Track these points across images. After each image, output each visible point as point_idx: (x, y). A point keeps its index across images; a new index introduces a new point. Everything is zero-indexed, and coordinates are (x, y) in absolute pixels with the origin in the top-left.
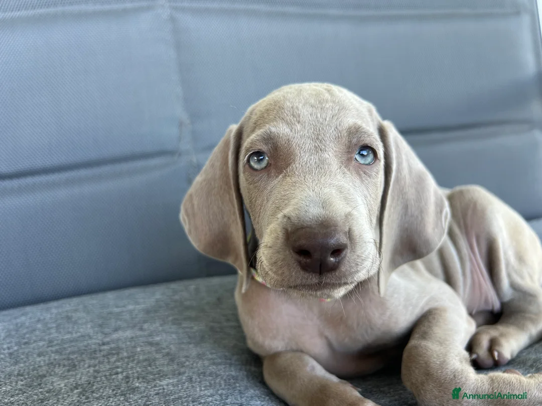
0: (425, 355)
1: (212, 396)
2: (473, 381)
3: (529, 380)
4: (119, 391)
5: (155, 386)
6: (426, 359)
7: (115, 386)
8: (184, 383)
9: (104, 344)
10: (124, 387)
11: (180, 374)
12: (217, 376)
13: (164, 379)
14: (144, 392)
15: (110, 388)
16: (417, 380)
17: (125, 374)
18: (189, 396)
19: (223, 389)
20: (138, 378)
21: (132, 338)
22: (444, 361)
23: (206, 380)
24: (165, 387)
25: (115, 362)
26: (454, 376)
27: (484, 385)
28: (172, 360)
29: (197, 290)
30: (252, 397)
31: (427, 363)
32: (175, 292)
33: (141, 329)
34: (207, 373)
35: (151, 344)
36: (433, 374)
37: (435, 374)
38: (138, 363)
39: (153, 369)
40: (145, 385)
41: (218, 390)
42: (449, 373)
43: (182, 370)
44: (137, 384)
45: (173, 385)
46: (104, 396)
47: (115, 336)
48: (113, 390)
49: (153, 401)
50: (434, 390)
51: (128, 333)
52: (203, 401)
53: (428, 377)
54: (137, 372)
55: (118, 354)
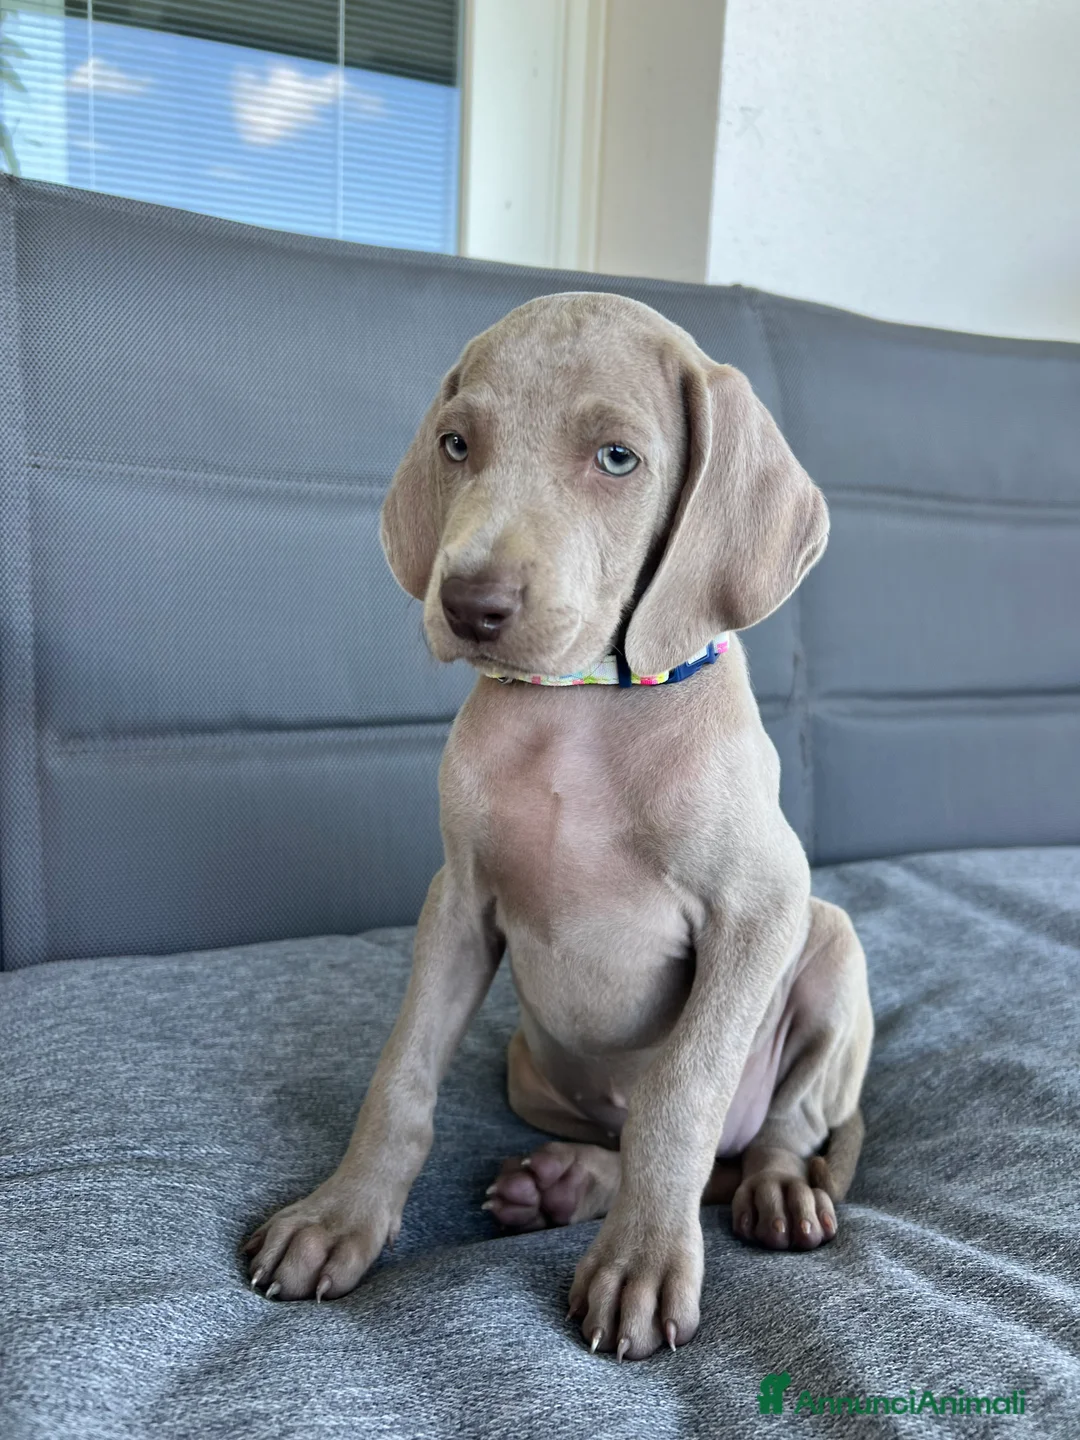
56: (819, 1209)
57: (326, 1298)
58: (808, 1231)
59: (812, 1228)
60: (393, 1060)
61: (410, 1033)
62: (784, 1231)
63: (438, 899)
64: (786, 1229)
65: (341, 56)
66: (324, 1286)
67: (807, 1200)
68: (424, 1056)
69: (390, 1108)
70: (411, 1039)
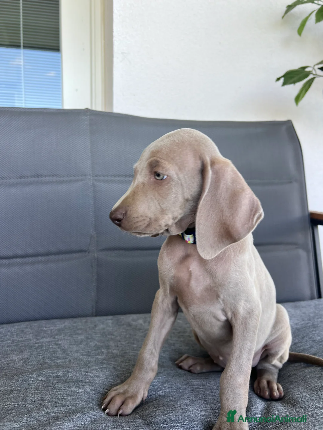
1: (76, 367)
5: (55, 362)
9: (36, 343)
11: (66, 358)
17: (43, 356)
20: (48, 359)
21: (49, 341)
25: (40, 351)
28: (64, 352)
29: (86, 322)
32: (75, 322)
33: (54, 338)
35: (57, 345)
38: (50, 352)
39: (55, 355)
40: (51, 361)
43: (68, 357)
44: (47, 361)
47: (42, 340)
51: (48, 340)
54: (48, 356)
56: (278, 389)
57: (121, 415)
58: (275, 395)
59: (276, 394)
60: (145, 346)
61: (150, 338)
62: (268, 394)
63: (158, 298)
64: (269, 394)
65: (22, 44)
66: (120, 412)
67: (274, 386)
68: (154, 345)
69: (144, 360)
70: (150, 340)
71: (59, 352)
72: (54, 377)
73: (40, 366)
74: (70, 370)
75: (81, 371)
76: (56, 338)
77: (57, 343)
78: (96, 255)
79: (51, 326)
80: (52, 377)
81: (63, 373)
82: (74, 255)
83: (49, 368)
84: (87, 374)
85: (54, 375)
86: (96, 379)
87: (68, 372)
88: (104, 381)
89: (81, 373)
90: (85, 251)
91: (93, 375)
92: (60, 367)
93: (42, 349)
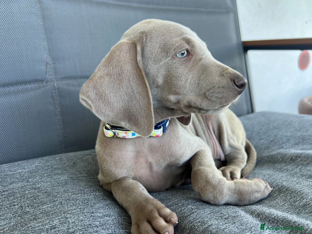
0: (205, 173)
1: (75, 209)
2: (228, 183)
3: (251, 181)
4: (17, 215)
5: (40, 209)
6: (205, 174)
7: (14, 212)
8: (57, 206)
9: (4, 191)
10: (19, 212)
11: (54, 201)
12: (77, 200)
13: (45, 205)
14: (33, 213)
15: (10, 213)
16: (201, 185)
17: (19, 205)
18: (61, 211)
19: (81, 206)
20: (28, 207)
21: (22, 187)
22: (214, 175)
23: (70, 203)
24: (46, 209)
25: (12, 200)
26: (219, 181)
27: (232, 185)
28: (49, 195)
30: (98, 208)
31: (206, 176)
33: (28, 182)
34: (71, 199)
35: (35, 189)
36: (209, 181)
37: (211, 181)
38: (28, 198)
39: (37, 201)
40: (33, 209)
41: (78, 207)
42: (217, 180)
43: (56, 199)
44: (28, 210)
45: (51, 207)
46: (8, 218)
47: (11, 187)
48: (13, 214)
49: (39, 217)
50: (210, 189)
51: (20, 185)
52: (70, 213)
53: (207, 183)
54: (27, 203)
55: (14, 196)
71: (41, 196)
72: (47, 230)
73: (19, 218)
74: (68, 216)
75: (83, 213)
76: (30, 182)
77: (34, 186)
78: (56, 85)
79: (18, 169)
80: (45, 230)
81: (60, 221)
82: (29, 86)
83: (34, 219)
84: (93, 214)
85: (47, 227)
86: (108, 218)
87: (67, 218)
88: (119, 220)
89: (85, 215)
90: (42, 81)
91: (101, 215)
92: (52, 214)
93: (15, 196)
